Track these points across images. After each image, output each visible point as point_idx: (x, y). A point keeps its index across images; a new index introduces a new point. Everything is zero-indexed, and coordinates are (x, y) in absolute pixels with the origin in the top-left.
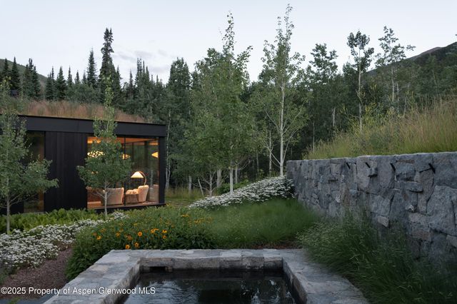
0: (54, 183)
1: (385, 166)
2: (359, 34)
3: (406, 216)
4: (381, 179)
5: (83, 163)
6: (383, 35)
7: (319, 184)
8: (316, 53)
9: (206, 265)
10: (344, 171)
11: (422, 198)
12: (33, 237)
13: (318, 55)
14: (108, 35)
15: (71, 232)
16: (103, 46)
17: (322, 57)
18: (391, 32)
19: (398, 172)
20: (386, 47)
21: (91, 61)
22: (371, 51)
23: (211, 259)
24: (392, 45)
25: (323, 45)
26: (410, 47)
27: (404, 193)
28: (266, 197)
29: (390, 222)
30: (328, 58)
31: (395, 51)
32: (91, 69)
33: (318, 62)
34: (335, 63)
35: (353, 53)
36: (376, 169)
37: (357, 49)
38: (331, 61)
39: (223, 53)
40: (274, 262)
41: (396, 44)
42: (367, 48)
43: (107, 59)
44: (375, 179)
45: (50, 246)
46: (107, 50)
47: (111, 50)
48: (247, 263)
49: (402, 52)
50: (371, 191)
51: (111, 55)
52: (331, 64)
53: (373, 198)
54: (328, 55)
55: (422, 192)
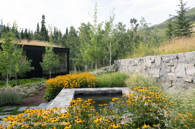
0: (33, 68)
1: (158, 59)
2: (134, 19)
3: (166, 74)
4: (156, 63)
5: (42, 62)
6: (141, 20)
7: (129, 67)
8: (119, 25)
9: (97, 93)
10: (140, 62)
11: (173, 68)
12: (27, 87)
13: (119, 26)
14: (43, 17)
15: (40, 85)
16: (42, 21)
17: (121, 27)
18: (144, 18)
19: (163, 60)
20: (142, 24)
21: (38, 26)
22: (138, 25)
23: (99, 91)
24: (144, 23)
25: (121, 22)
26: (150, 24)
27: (166, 67)
28: (109, 72)
29: (160, 76)
30: (123, 27)
31: (145, 25)
32: (38, 29)
33: (119, 28)
34: (125, 29)
35: (132, 25)
36: (154, 60)
37: (133, 24)
38: (124, 28)
39: (87, 24)
40: (119, 91)
41: (145, 22)
42: (136, 23)
43: (43, 25)
44: (153, 63)
45: (35, 89)
46: (43, 22)
47: (45, 22)
48: (110, 91)
49: (147, 25)
50: (152, 67)
51: (45, 24)
52: (123, 29)
53: (153, 69)
54: (123, 26)
55: (173, 66)
